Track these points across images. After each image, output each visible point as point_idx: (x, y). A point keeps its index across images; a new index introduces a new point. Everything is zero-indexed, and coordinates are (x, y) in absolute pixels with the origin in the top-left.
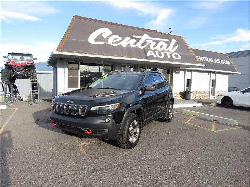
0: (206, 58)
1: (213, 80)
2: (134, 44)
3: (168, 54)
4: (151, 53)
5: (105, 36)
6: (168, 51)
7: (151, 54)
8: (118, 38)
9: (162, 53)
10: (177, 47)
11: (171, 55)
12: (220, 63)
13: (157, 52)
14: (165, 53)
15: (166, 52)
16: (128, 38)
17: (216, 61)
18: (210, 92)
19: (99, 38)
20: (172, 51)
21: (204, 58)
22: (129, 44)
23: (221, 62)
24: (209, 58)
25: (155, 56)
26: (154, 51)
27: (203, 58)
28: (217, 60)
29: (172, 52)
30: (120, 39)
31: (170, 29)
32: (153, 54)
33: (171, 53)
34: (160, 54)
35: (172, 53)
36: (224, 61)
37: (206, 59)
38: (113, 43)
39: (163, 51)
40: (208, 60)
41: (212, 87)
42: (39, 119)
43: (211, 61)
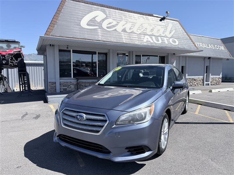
0: (200, 43)
1: (207, 66)
2: (130, 29)
3: (165, 39)
4: (147, 39)
7: (148, 40)
8: (112, 22)
9: (159, 38)
11: (168, 40)
13: (153, 37)
17: (211, 47)
18: (204, 78)
21: (198, 43)
22: (125, 29)
23: (215, 47)
25: (152, 41)
28: (212, 45)
29: (170, 37)
30: (115, 23)
31: (167, 12)
36: (218, 46)
37: (201, 45)
40: (203, 45)
42: (26, 114)
43: (205, 46)
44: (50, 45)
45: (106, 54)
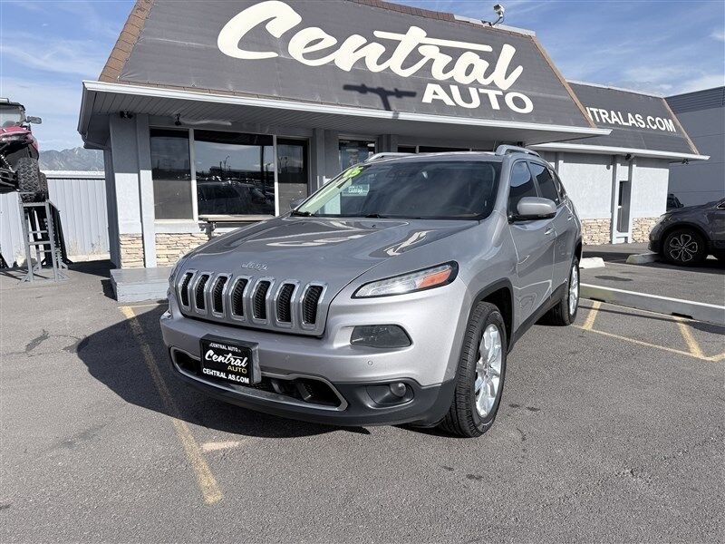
0: (601, 111)
2: (380, 62)
3: (492, 94)
4: (435, 93)
5: (276, 30)
6: (493, 86)
7: (436, 97)
8: (322, 40)
9: (473, 91)
10: (519, 70)
11: (501, 99)
12: (644, 126)
13: (454, 89)
14: (482, 91)
15: (485, 87)
16: (356, 40)
17: (634, 122)
18: (612, 220)
19: (257, 37)
20: (505, 84)
22: (362, 61)
23: (647, 124)
24: (613, 113)
25: (449, 102)
26: (446, 86)
27: (592, 112)
28: (637, 116)
29: (505, 88)
30: (330, 41)
31: (497, 7)
32: (442, 96)
33: (500, 93)
34: (466, 97)
35: (505, 93)
38: (306, 56)
39: (476, 84)
40: (610, 117)
41: (620, 204)
42: (44, 337)
43: (617, 120)
44: (122, 114)
45: (304, 144)
